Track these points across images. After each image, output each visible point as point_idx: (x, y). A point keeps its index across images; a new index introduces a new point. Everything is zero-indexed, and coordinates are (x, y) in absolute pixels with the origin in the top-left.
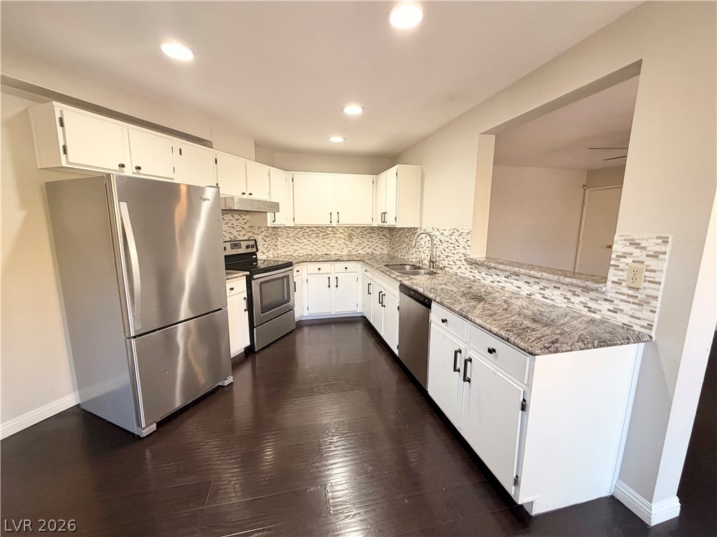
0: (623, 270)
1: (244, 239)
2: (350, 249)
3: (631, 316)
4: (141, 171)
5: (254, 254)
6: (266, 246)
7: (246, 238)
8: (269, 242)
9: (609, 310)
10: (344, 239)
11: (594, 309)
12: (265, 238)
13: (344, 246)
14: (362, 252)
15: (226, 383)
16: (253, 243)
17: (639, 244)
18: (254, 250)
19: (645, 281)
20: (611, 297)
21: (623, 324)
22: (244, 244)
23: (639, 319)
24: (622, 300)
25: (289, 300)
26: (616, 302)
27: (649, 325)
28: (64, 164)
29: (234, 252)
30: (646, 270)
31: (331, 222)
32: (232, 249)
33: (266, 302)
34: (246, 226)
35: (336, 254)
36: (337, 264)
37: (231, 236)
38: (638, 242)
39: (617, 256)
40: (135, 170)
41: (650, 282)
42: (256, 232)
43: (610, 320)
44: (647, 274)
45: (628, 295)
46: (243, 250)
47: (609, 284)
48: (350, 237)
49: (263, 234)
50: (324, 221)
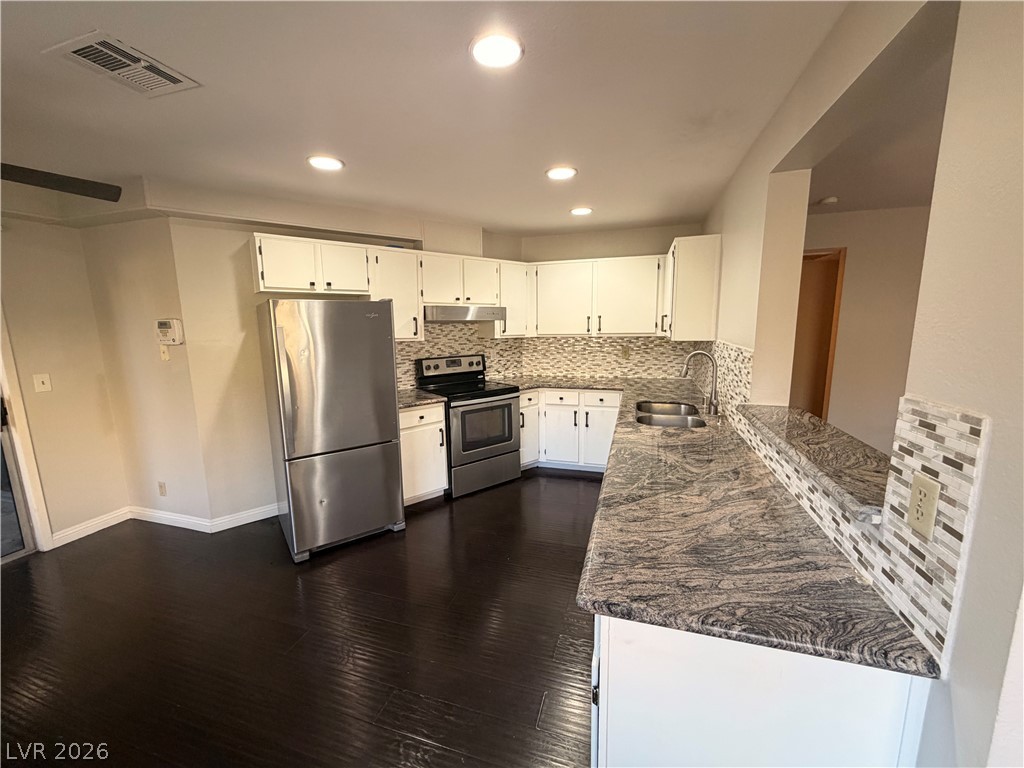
0: (906, 484)
1: (470, 353)
2: (626, 370)
3: (914, 601)
4: (333, 287)
5: (481, 373)
6: (503, 363)
7: (472, 352)
8: (509, 358)
9: (884, 571)
10: (616, 355)
11: (866, 559)
12: (501, 352)
13: (615, 365)
14: (644, 375)
15: (396, 528)
16: (480, 358)
17: (932, 427)
18: (481, 368)
19: (937, 523)
20: (887, 541)
21: (902, 614)
22: (465, 361)
23: (924, 611)
24: (903, 557)
25: (510, 438)
26: (894, 556)
27: (938, 635)
28: (262, 289)
29: (450, 371)
30: (942, 497)
31: (588, 331)
32: (448, 366)
33: (470, 437)
34: (474, 338)
35: (602, 377)
36: (588, 394)
37: (451, 350)
38: (933, 422)
39: (901, 448)
40: (326, 287)
41: (947, 528)
42: (488, 344)
43: (883, 593)
44: (943, 505)
45: (912, 548)
46: (464, 368)
47: (886, 509)
48: (626, 352)
49: (499, 347)
50: (578, 329)
